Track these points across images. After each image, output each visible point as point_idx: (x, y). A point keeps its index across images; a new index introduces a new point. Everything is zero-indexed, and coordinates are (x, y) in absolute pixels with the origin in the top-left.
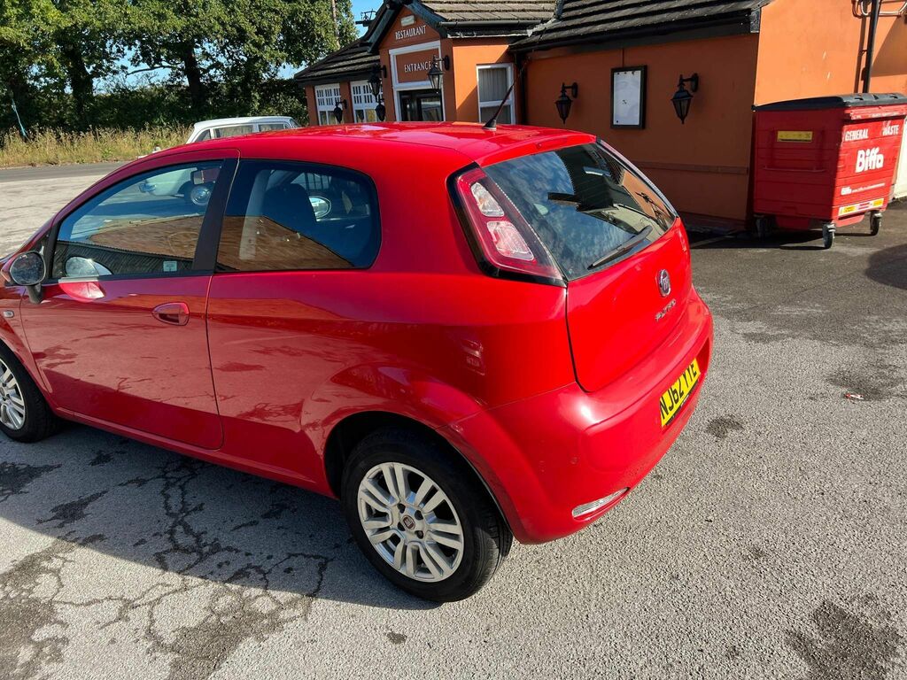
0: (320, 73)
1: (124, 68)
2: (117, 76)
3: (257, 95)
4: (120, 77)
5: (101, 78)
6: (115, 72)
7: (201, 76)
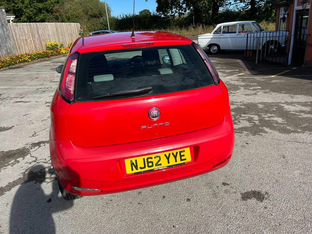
0: (281, 2)
1: (230, 3)
2: (227, 6)
3: (274, 11)
4: (228, 6)
5: (222, 7)
6: (226, 5)
7: (256, 4)
